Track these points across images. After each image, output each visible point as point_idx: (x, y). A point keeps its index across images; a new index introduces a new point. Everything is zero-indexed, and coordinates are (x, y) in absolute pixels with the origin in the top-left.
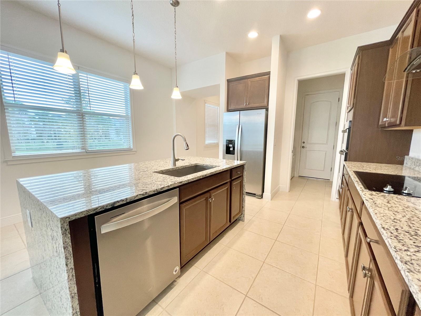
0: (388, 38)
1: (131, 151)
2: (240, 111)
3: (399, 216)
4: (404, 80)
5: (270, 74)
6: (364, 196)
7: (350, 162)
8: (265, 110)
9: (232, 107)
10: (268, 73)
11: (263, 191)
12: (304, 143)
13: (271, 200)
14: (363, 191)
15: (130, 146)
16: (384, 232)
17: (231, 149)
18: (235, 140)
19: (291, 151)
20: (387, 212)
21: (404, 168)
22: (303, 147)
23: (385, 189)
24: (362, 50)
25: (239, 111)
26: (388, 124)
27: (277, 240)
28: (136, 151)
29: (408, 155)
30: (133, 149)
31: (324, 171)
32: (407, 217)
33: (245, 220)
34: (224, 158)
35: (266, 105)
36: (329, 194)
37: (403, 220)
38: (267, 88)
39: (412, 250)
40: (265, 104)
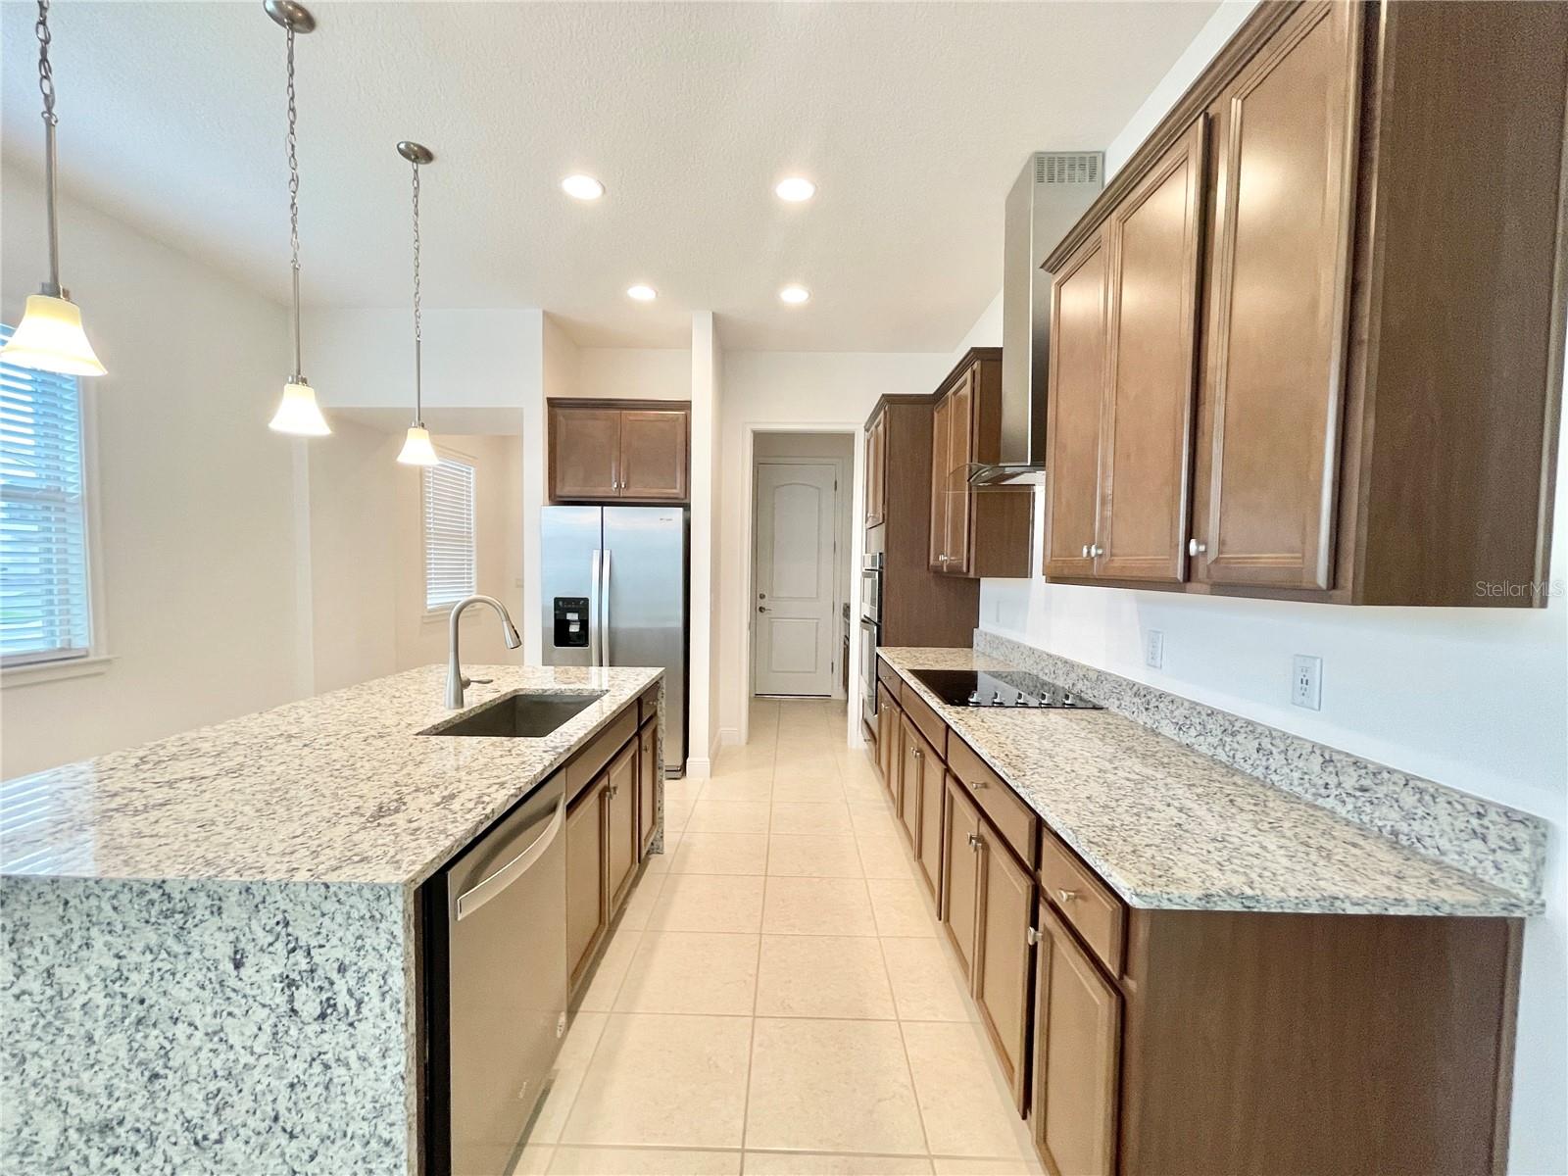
0: (930, 389)
1: (80, 665)
2: (602, 504)
3: (1002, 739)
4: (967, 493)
5: (690, 408)
6: (949, 717)
7: (890, 649)
8: (681, 509)
9: (567, 490)
10: (686, 406)
11: (686, 754)
12: (762, 597)
13: (711, 776)
14: (944, 708)
15: (70, 640)
16: (996, 761)
17: (574, 628)
18: (586, 600)
19: (745, 626)
20: (987, 735)
21: (975, 655)
22: (762, 610)
23: (971, 700)
24: (890, 401)
25: (600, 508)
26: (947, 566)
27: (769, 874)
28: (108, 661)
29: (978, 627)
30: (92, 651)
31: (815, 672)
32: (1011, 738)
33: (666, 850)
34: (547, 661)
35: (682, 496)
36: (843, 733)
37: (1009, 741)
38: (681, 447)
39: (1028, 774)
40: (677, 491)
